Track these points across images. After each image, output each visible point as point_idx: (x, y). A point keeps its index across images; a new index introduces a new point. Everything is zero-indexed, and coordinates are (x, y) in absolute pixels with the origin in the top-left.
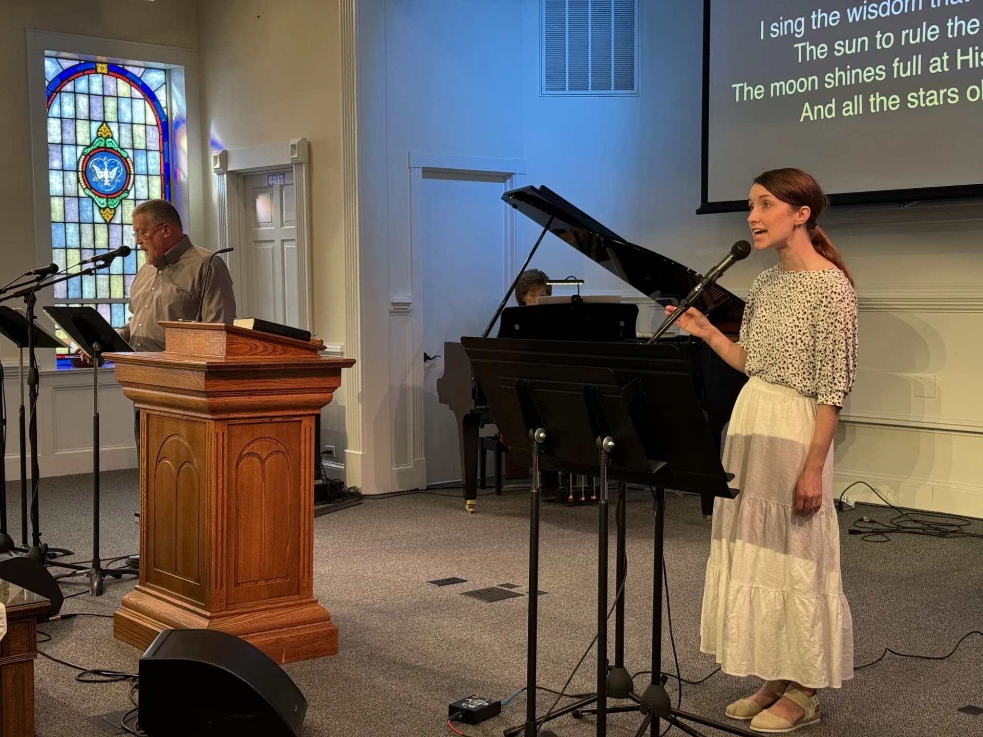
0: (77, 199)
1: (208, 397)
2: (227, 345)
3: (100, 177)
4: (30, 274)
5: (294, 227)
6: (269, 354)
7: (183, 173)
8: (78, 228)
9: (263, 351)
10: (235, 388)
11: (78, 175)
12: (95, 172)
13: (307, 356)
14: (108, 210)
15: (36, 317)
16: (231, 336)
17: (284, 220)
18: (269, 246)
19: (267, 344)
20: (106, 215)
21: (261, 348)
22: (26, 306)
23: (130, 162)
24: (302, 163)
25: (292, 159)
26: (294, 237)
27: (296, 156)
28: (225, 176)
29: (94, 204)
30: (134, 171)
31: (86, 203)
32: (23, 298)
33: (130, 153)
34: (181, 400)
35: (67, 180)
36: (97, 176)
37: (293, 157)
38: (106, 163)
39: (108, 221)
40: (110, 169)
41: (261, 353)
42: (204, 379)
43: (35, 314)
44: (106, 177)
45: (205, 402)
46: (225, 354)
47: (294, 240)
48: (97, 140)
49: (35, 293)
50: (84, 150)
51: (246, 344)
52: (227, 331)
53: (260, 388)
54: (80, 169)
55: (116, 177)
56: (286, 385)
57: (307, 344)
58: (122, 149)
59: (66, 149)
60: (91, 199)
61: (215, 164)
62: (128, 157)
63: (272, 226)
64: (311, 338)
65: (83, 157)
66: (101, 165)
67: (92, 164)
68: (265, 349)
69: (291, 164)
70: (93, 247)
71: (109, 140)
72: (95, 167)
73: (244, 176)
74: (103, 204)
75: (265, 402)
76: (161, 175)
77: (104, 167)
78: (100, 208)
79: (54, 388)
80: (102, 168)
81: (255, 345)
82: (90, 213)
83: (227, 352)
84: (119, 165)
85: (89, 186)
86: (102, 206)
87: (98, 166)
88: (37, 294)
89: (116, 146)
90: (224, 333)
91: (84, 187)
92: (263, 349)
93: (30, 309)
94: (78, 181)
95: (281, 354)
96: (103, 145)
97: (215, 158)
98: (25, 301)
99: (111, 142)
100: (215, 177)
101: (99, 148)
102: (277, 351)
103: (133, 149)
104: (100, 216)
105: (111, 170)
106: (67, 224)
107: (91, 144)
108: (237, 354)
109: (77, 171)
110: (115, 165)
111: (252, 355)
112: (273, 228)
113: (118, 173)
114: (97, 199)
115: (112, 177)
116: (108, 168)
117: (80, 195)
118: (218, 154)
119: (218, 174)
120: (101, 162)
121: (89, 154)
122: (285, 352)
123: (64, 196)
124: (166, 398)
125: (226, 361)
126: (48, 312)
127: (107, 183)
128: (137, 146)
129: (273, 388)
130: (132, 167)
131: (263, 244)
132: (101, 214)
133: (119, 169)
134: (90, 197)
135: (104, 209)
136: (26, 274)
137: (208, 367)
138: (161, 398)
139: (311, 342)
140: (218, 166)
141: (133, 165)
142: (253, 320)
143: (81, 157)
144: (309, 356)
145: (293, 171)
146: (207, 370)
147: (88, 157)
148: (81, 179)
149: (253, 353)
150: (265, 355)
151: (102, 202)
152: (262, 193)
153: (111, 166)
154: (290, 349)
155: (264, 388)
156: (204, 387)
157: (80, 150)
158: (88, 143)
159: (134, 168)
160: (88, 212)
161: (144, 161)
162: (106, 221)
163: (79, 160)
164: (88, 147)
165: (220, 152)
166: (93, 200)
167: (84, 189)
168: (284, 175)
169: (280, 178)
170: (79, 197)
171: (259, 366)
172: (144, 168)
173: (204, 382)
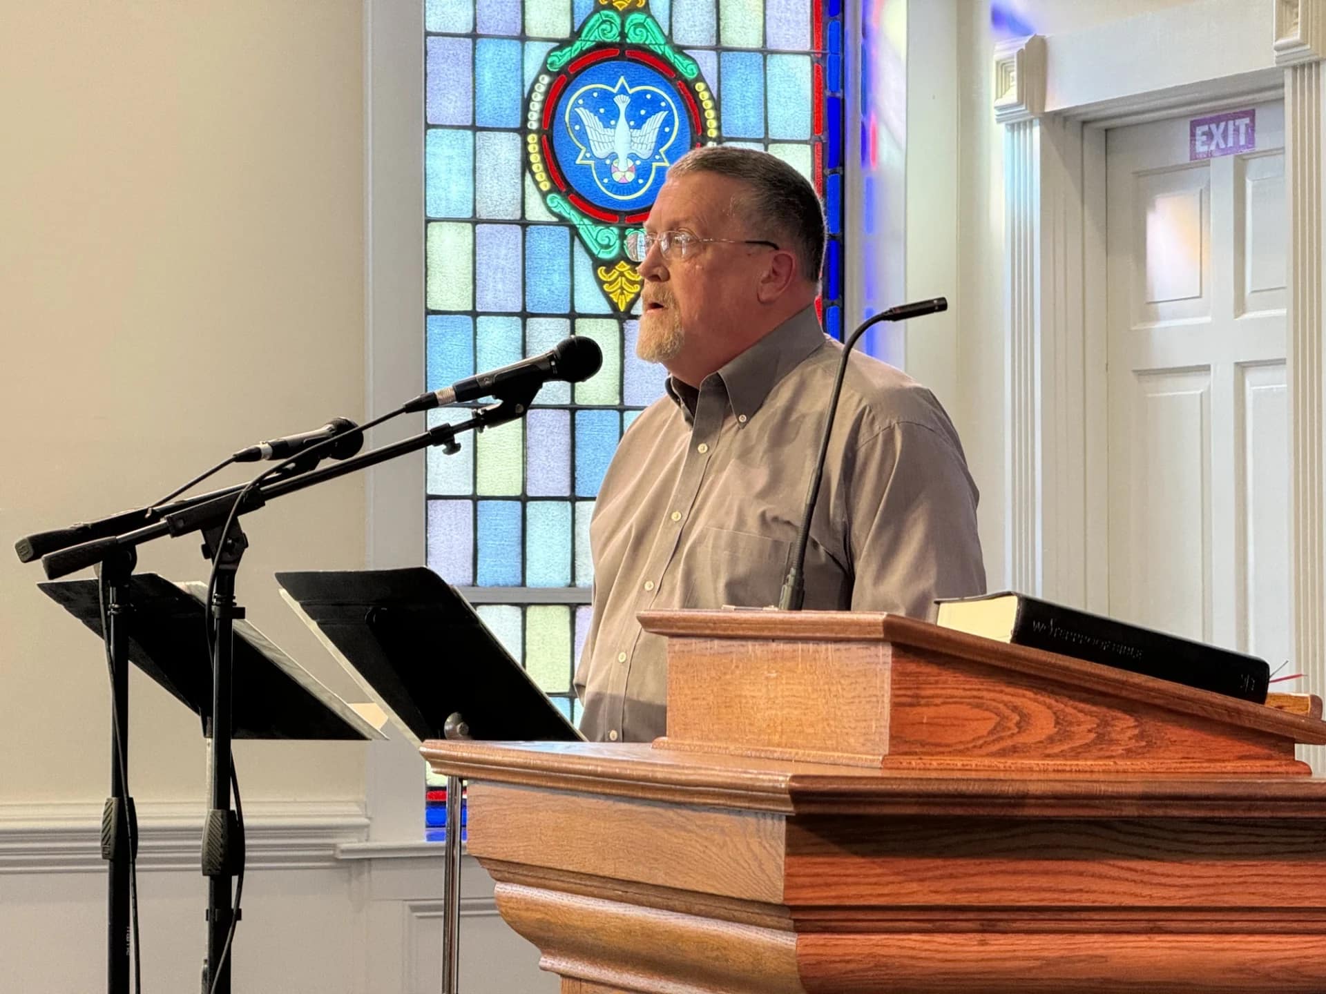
0: (518, 229)
1: (800, 928)
2: (896, 706)
3: (600, 152)
4: (252, 456)
5: (1284, 312)
6: (1076, 754)
7: (890, 132)
8: (518, 334)
9: (1051, 740)
10: (917, 893)
11: (525, 144)
12: (583, 136)
13: (1248, 765)
14: (623, 267)
15: (241, 613)
16: (912, 667)
17: (1248, 288)
18: (1191, 388)
19: (1069, 708)
20: (616, 286)
21: (1043, 725)
22: (209, 566)
23: (704, 96)
24: (1318, 63)
25: (1278, 49)
26: (1283, 350)
27: (1295, 36)
28: (1037, 130)
29: (577, 242)
30: (719, 128)
31: (549, 243)
32: (196, 538)
33: (708, 63)
34: (702, 941)
35: (484, 163)
36: (589, 149)
37: (1282, 41)
38: (622, 103)
39: (622, 308)
40: (638, 122)
41: (1044, 748)
42: (782, 849)
43: (239, 602)
44: (622, 153)
45: (787, 952)
46: (885, 749)
47: (1280, 362)
48: (596, 16)
49: (241, 518)
50: (549, 54)
51: (978, 706)
52: (896, 645)
53: (1027, 900)
54: (533, 125)
55: (656, 152)
56: (1146, 891)
57: (1257, 716)
58: (680, 50)
59: (488, 51)
60: (565, 231)
61: (1002, 90)
62: (700, 78)
63: (1203, 314)
64: (1272, 689)
65: (546, 80)
66: (605, 108)
67: (576, 105)
68: (1063, 728)
69: (1277, 72)
70: (567, 401)
71: (637, 17)
72: (584, 113)
73: (1107, 130)
74: (608, 246)
75: (1049, 962)
76: (812, 143)
77: (616, 116)
78: (597, 263)
79: (415, 909)
80: (609, 117)
81: (1015, 709)
82: (559, 281)
83: (896, 738)
84: (668, 108)
85: (561, 182)
86: (605, 255)
87: (596, 113)
88: (247, 522)
89: (661, 40)
90: (885, 653)
91: (545, 186)
92: (1050, 729)
93: (224, 580)
94: (526, 165)
95: (1129, 754)
96: (612, 36)
97: (1002, 66)
98: (207, 552)
99: (642, 25)
100: (997, 137)
101: (600, 46)
102: (1112, 742)
103: (719, 48)
104: (597, 289)
105: (638, 126)
106: (480, 319)
107: (576, 35)
108: (938, 748)
109: (523, 131)
110: (654, 105)
111: (1003, 753)
112: (1208, 319)
113: (662, 138)
114: (587, 228)
115: (644, 152)
116: (628, 119)
117: (531, 216)
118: (1015, 52)
119: (1013, 127)
120: (607, 98)
121: (562, 70)
122: (1148, 746)
123: (475, 221)
124: (649, 932)
125: (887, 774)
126: (296, 595)
127: (623, 172)
128: (731, 37)
129: (1085, 900)
130: (710, 114)
131: (1169, 381)
132: (601, 283)
133: (668, 122)
134: (562, 221)
135: (610, 265)
136: (240, 458)
137: (797, 796)
138: (629, 930)
139: (1270, 704)
140: (1011, 96)
141: (717, 107)
142: (1015, 599)
143: (536, 81)
144: (1258, 765)
145: (1283, 99)
146: (790, 809)
147: (562, 82)
148: (535, 158)
149: (1009, 743)
150: (1062, 755)
151: (602, 237)
152: (1166, 188)
153: (641, 109)
154: (1174, 732)
155: (1048, 899)
156: (781, 885)
157: (536, 54)
158: (564, 32)
159: (718, 118)
160: (556, 277)
161: (755, 88)
162: (614, 306)
163: (532, 90)
164: (563, 44)
165: (1023, 42)
166: (574, 232)
167: (544, 195)
168: (1251, 114)
169: (1237, 130)
170: (524, 224)
171: (1021, 799)
172: (754, 118)
173: (781, 861)
